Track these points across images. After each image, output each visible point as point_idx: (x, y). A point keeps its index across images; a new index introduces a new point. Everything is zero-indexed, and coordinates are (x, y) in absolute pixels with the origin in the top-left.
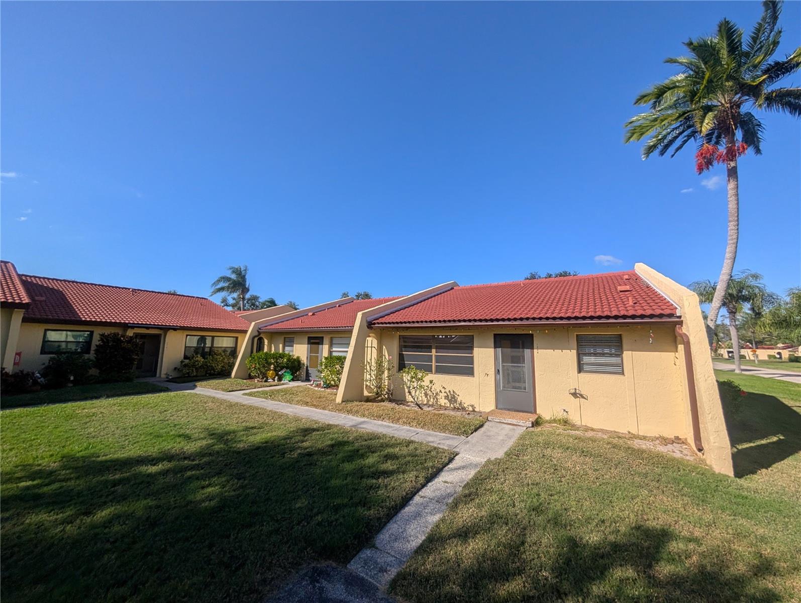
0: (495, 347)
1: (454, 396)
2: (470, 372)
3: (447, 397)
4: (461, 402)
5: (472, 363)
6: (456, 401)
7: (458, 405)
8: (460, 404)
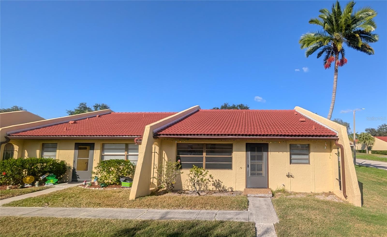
0: (247, 151)
1: (219, 183)
2: (229, 167)
3: (214, 184)
4: (224, 187)
5: (231, 161)
6: (220, 186)
7: (222, 189)
8: (223, 187)
